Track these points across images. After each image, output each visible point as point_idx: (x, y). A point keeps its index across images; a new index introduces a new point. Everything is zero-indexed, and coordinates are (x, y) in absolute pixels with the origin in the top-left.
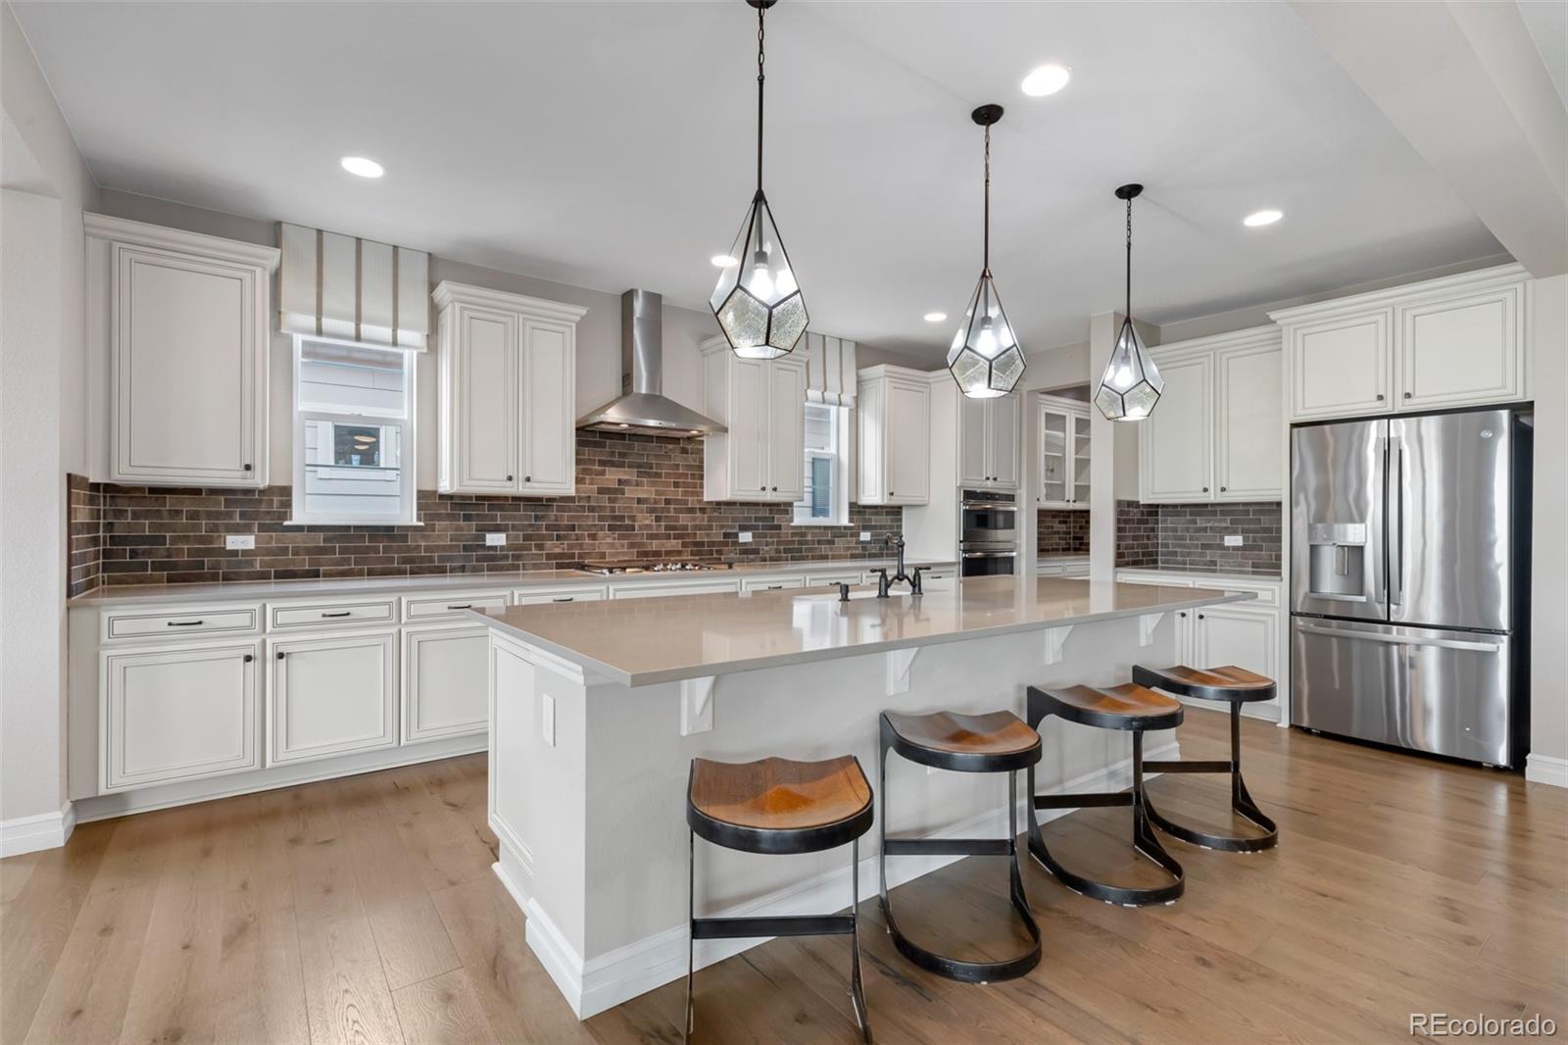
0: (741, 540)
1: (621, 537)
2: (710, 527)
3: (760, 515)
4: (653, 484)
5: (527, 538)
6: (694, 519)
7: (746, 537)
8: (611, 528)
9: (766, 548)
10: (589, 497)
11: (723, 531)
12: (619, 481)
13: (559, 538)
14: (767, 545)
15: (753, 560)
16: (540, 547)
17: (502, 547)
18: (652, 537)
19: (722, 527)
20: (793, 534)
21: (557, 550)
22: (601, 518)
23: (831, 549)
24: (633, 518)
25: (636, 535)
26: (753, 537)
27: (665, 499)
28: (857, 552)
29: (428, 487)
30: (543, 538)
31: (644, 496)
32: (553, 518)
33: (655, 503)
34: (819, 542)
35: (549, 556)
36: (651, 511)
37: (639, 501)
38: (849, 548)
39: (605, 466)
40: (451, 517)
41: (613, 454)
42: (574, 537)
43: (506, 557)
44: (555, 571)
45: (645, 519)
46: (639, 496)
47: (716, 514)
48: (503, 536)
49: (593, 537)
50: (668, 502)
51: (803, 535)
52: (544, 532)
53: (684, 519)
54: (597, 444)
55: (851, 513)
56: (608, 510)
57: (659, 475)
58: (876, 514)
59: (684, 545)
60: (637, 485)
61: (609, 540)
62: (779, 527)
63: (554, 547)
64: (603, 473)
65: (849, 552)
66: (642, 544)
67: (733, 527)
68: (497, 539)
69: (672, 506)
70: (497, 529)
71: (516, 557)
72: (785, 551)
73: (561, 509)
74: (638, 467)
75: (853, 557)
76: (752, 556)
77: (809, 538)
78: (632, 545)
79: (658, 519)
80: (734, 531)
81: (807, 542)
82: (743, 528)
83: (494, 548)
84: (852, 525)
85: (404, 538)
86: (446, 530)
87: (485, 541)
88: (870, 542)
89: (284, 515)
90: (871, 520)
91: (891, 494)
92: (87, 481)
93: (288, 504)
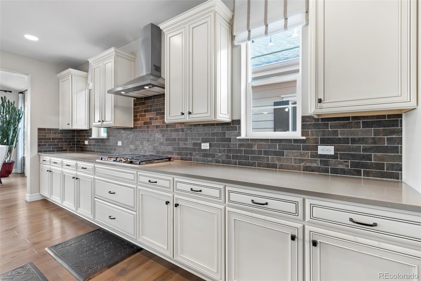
0: (203, 148)
1: (151, 144)
2: (186, 140)
3: (215, 131)
5: (127, 143)
6: (178, 135)
7: (205, 146)
9: (220, 154)
10: (141, 126)
11: (193, 142)
12: (150, 118)
13: (134, 143)
14: (220, 153)
15: (210, 161)
16: (130, 147)
17: (121, 146)
18: (161, 144)
19: (192, 139)
20: (241, 145)
21: (133, 149)
23: (279, 160)
24: (154, 135)
26: (210, 146)
28: (314, 165)
30: (130, 143)
31: (158, 124)
33: (162, 127)
34: (266, 153)
35: (131, 151)
36: (161, 131)
38: (302, 161)
39: (146, 112)
40: (112, 136)
41: (148, 107)
42: (137, 143)
45: (158, 135)
46: (156, 125)
47: (189, 132)
50: (167, 126)
51: (251, 146)
52: (130, 141)
53: (174, 135)
54: (144, 103)
55: (303, 126)
58: (344, 126)
59: (174, 149)
60: (156, 120)
61: (147, 145)
62: (229, 140)
63: (132, 147)
64: (145, 116)
65: (302, 164)
67: (197, 140)
68: (120, 143)
69: (169, 129)
70: (120, 140)
72: (234, 157)
74: (156, 111)
75: (307, 169)
76: (210, 159)
77: (255, 148)
78: (154, 148)
79: (163, 135)
80: (199, 142)
81: (253, 152)
82: (205, 141)
83: (119, 146)
84: (304, 138)
86: (111, 140)
87: (118, 144)
88: (334, 157)
89: (91, 136)
90: (336, 133)
91: (320, 101)
92: (59, 129)
93: (91, 133)
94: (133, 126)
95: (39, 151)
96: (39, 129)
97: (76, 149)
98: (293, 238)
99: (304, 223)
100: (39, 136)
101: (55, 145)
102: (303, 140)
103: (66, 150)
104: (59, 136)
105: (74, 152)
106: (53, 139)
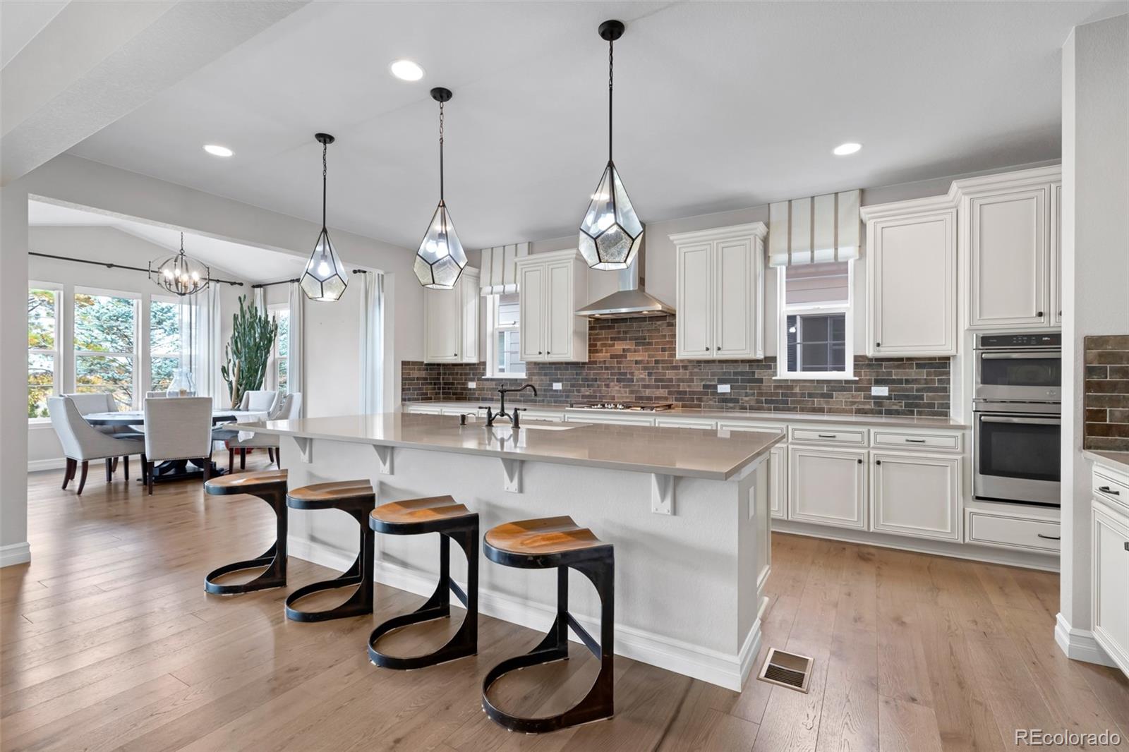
0: (719, 391)
1: (625, 387)
2: (692, 380)
3: (739, 370)
4: (646, 350)
5: (572, 386)
6: (677, 374)
7: (724, 389)
8: (619, 380)
9: (747, 399)
10: (605, 361)
11: (703, 383)
12: (624, 349)
13: (588, 386)
14: (746, 396)
15: (731, 408)
16: (579, 391)
17: (560, 390)
18: (645, 386)
19: (702, 380)
20: (776, 387)
21: (588, 393)
22: (612, 374)
23: (827, 403)
24: (632, 374)
25: (635, 385)
26: (731, 389)
27: (655, 360)
28: (867, 407)
30: (581, 386)
31: (640, 359)
32: (585, 374)
33: (648, 363)
34: (810, 395)
35: (583, 397)
36: (645, 369)
37: (637, 362)
38: (853, 403)
39: (615, 341)
40: (539, 374)
41: (619, 332)
42: (596, 386)
43: (562, 396)
45: (640, 375)
46: (637, 359)
47: (696, 370)
48: (560, 384)
49: (607, 386)
50: (657, 362)
51: (791, 388)
52: (581, 382)
53: (670, 374)
54: (609, 328)
55: (856, 366)
56: (616, 369)
57: (650, 344)
58: (898, 367)
59: (669, 393)
60: (635, 352)
61: (617, 388)
62: (761, 381)
63: (586, 391)
64: (613, 345)
65: (854, 407)
66: (637, 392)
67: (710, 380)
68: (557, 386)
69: (661, 365)
70: (558, 381)
71: (567, 396)
72: (767, 402)
73: (590, 369)
74: (635, 340)
75: (860, 412)
76: (731, 405)
77: (797, 390)
78: (632, 392)
79: (650, 374)
80: (713, 383)
81: (794, 395)
82: (723, 382)
83: (556, 391)
84: (857, 378)
86: (536, 381)
87: (552, 386)
88: (889, 398)
89: (484, 374)
90: (890, 374)
91: (878, 345)
92: (423, 362)
93: (485, 369)
94: (587, 361)
95: (404, 400)
96: (404, 363)
97: (441, 396)
98: (860, 462)
99: (869, 449)
100: (403, 374)
101: (420, 389)
102: (855, 381)
103: (431, 399)
104: (423, 374)
105: (439, 402)
106: (418, 379)
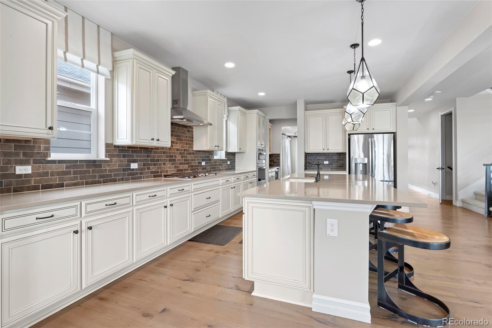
0: (202, 165)
1: (172, 164)
2: (195, 160)
3: (207, 155)
4: (181, 143)
5: (144, 165)
6: (191, 157)
7: (203, 163)
8: (170, 160)
12: (172, 141)
13: (154, 165)
14: (208, 166)
16: (148, 169)
17: (136, 169)
18: (181, 164)
19: (198, 160)
20: (214, 162)
21: (154, 170)
22: (167, 157)
23: (222, 167)
24: (175, 156)
25: (176, 163)
26: (205, 164)
27: (184, 149)
28: (227, 168)
29: (110, 142)
30: (149, 165)
31: (178, 148)
32: (152, 156)
33: (181, 151)
34: (219, 165)
35: (152, 173)
36: (180, 154)
37: (177, 150)
40: (118, 156)
42: (159, 164)
43: (137, 173)
44: (153, 178)
45: (179, 157)
47: (196, 155)
48: (137, 164)
49: (164, 164)
50: (185, 150)
52: (150, 162)
53: (189, 157)
55: (226, 155)
56: (169, 153)
57: (182, 140)
58: (231, 155)
59: (189, 167)
60: (176, 144)
61: (169, 165)
62: (211, 160)
63: (153, 169)
65: (225, 168)
66: (178, 167)
67: (200, 160)
68: (134, 166)
69: (186, 152)
70: (134, 161)
71: (141, 173)
72: (212, 168)
73: (155, 153)
74: (177, 136)
76: (205, 170)
77: (217, 163)
78: (175, 167)
79: (182, 157)
80: (201, 161)
81: (217, 165)
82: (203, 160)
83: (133, 170)
85: (100, 166)
86: (116, 162)
87: (130, 166)
88: (229, 165)
102: (226, 159)
